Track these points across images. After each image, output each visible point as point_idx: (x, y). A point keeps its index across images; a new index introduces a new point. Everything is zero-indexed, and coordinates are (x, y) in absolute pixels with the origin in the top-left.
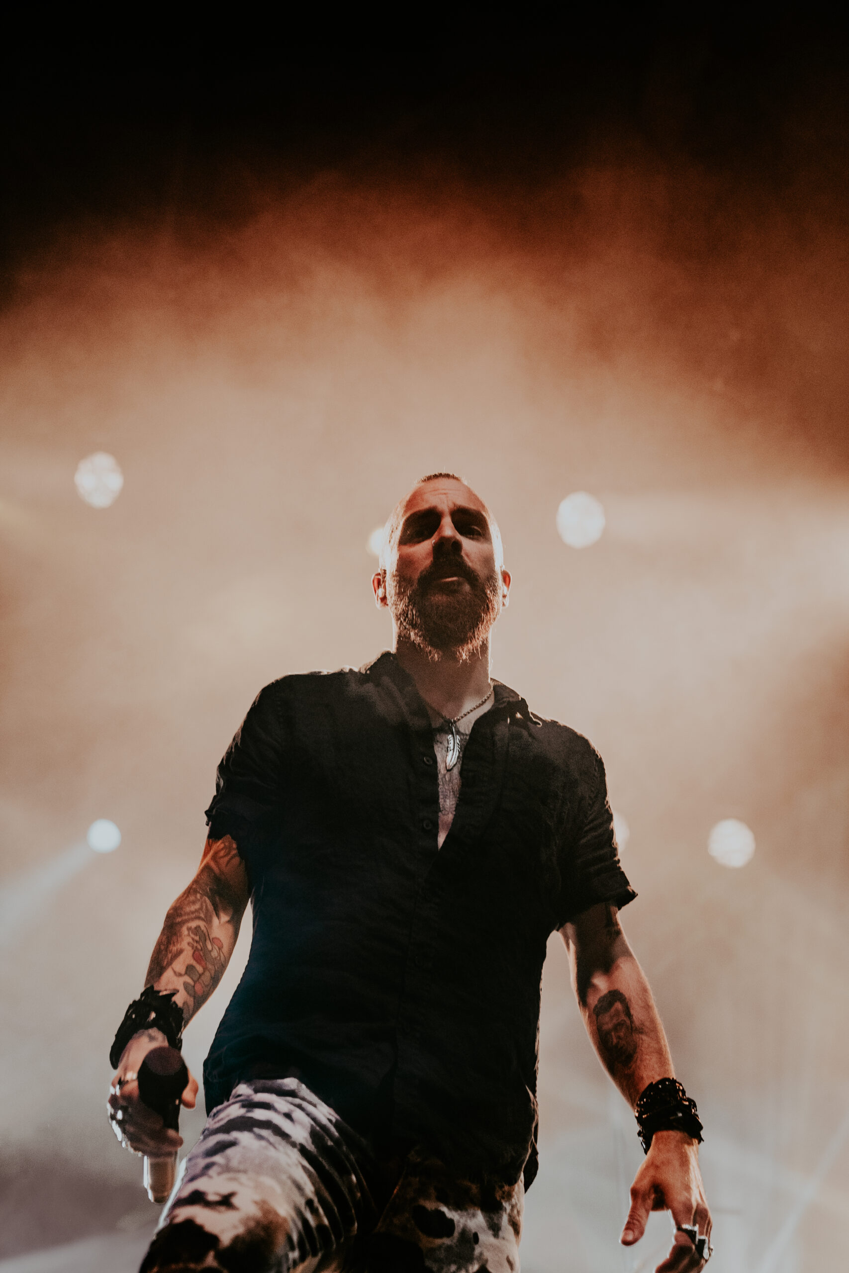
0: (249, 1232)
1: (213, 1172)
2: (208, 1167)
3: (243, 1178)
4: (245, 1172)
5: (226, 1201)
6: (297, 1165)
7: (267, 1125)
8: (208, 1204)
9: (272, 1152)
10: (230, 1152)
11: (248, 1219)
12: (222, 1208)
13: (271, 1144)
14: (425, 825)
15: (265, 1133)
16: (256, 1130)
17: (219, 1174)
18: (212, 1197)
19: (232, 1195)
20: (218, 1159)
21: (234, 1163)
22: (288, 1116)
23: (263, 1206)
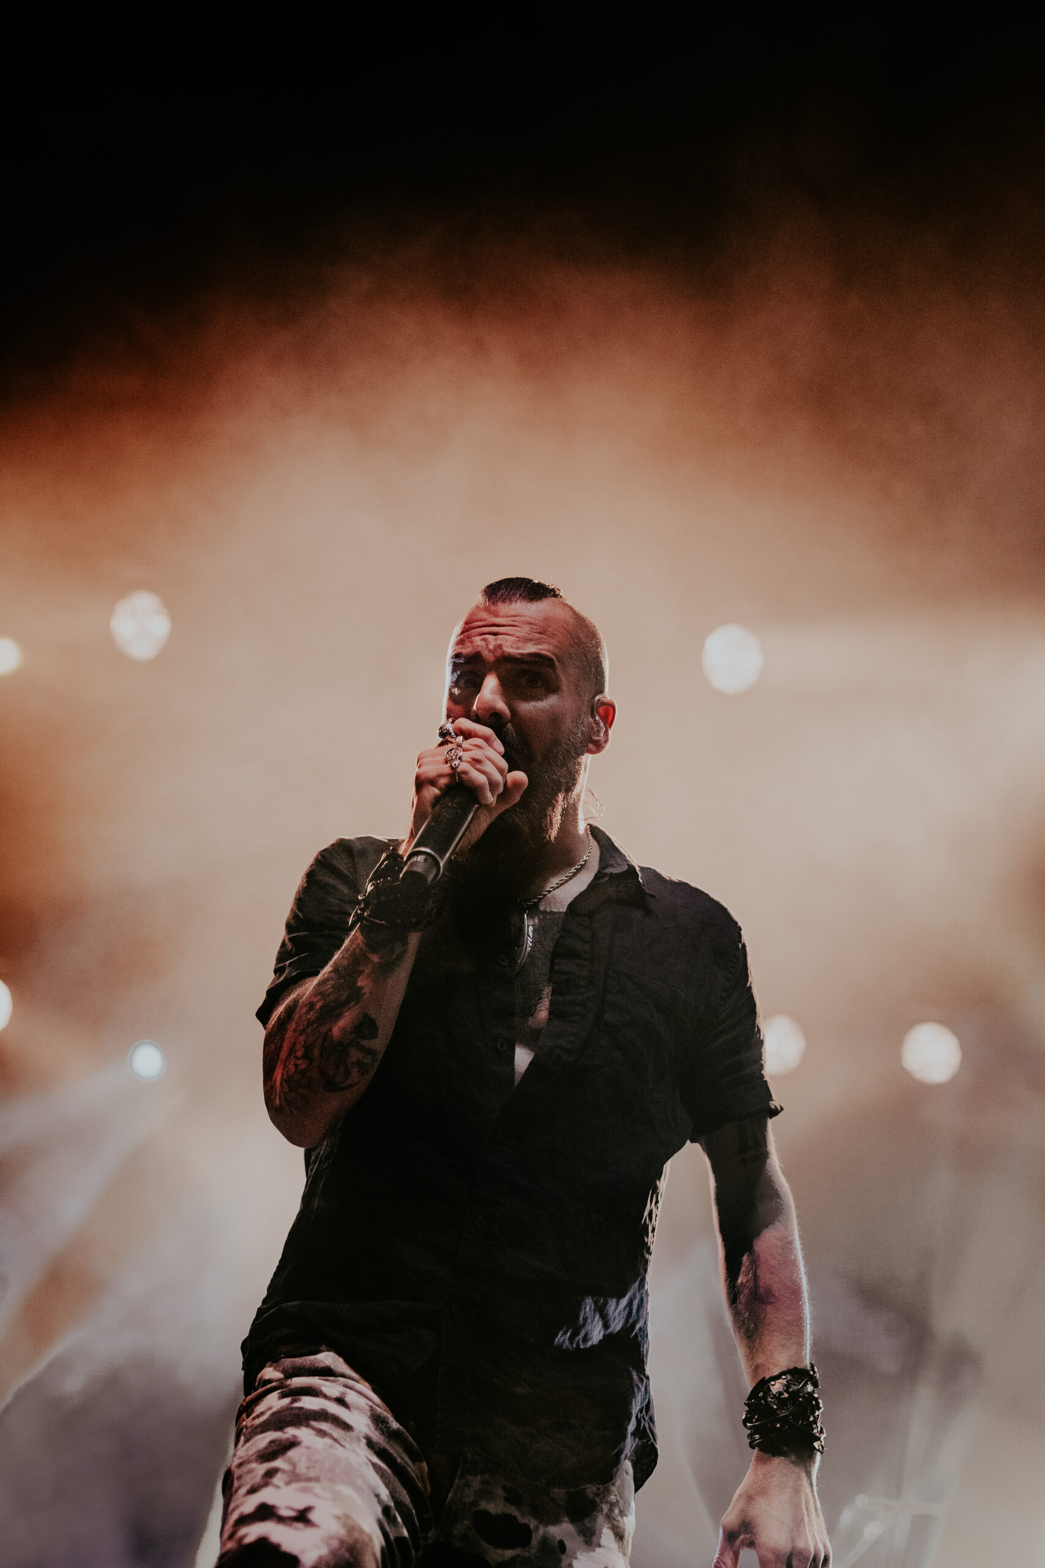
0: (333, 1553)
1: (278, 1480)
2: (270, 1474)
3: (317, 1487)
4: (317, 1479)
5: (302, 1517)
6: (367, 1464)
7: (322, 1415)
8: (281, 1520)
9: (339, 1451)
10: (292, 1453)
11: (331, 1538)
12: (300, 1525)
13: (335, 1440)
14: (498, 1046)
15: (325, 1426)
16: (313, 1423)
17: (288, 1483)
18: (284, 1512)
19: (308, 1509)
20: (278, 1463)
21: (302, 1469)
22: (341, 1401)
23: (345, 1519)
